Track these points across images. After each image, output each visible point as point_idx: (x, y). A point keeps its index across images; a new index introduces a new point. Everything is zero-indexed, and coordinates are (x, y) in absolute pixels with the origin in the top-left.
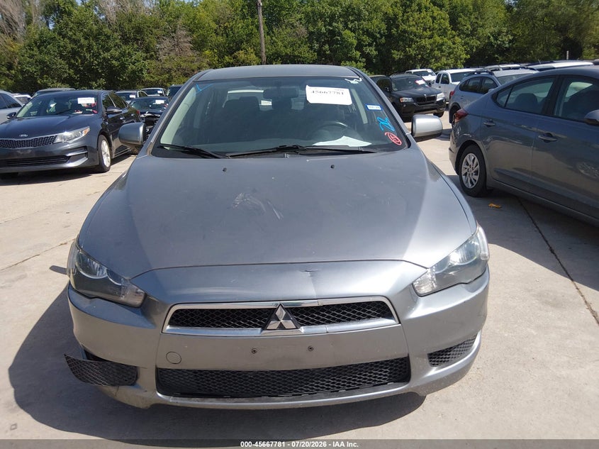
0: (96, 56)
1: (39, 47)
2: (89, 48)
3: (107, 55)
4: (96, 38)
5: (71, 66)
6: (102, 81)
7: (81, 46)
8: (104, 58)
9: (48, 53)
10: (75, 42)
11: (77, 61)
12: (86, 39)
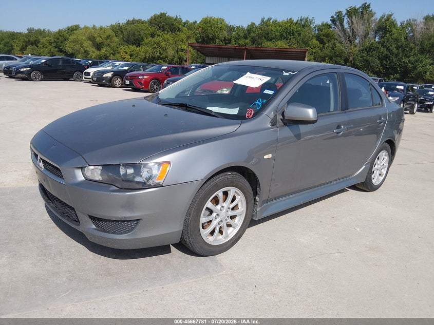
0: (399, 60)
1: (368, 52)
2: (397, 55)
3: (406, 60)
4: (403, 50)
5: (382, 65)
6: (398, 76)
7: (392, 54)
8: (404, 62)
9: (372, 56)
10: (390, 50)
11: (387, 62)
12: (397, 49)
